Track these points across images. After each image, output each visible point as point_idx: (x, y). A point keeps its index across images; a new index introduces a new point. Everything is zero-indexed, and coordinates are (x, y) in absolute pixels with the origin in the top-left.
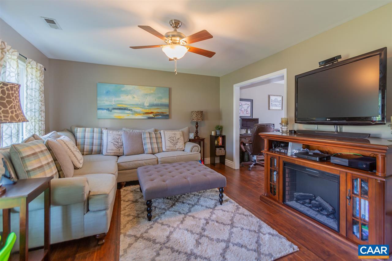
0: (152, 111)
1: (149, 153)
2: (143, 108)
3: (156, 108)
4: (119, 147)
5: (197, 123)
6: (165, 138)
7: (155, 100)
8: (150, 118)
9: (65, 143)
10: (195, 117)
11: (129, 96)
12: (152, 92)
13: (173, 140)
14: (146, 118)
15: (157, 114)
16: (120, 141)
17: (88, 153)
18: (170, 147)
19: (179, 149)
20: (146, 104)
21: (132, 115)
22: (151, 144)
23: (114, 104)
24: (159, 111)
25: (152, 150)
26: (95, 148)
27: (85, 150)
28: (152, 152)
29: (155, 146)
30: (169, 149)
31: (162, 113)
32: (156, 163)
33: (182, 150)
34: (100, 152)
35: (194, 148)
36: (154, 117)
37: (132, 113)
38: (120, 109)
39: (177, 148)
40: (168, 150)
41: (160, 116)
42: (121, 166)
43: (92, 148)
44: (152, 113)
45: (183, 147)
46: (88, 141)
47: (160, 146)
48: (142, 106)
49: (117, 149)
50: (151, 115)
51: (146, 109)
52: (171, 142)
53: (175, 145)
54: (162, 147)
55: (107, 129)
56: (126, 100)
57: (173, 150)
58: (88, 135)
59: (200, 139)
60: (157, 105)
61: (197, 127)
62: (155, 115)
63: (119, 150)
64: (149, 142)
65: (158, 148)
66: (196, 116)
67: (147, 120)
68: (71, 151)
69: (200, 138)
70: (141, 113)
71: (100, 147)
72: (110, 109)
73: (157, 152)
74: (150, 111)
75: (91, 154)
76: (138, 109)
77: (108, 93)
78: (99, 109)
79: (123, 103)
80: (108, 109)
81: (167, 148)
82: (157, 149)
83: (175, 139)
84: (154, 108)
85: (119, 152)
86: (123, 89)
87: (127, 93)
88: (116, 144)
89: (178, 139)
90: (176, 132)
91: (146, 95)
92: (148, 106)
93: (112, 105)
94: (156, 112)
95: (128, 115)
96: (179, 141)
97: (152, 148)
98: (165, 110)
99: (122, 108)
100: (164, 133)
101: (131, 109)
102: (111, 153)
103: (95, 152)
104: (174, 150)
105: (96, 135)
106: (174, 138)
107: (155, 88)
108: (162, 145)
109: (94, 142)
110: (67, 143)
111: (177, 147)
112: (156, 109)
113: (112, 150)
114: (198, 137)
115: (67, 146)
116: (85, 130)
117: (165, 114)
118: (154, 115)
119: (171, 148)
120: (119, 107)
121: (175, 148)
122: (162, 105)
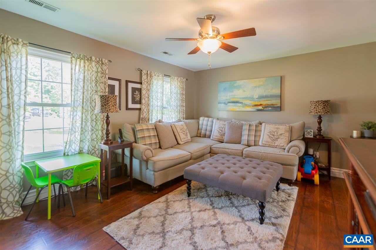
0: (261, 103)
1: (245, 144)
2: (252, 101)
3: (265, 99)
4: (222, 135)
5: (320, 117)
6: (264, 132)
7: (265, 91)
8: (259, 110)
9: (175, 126)
10: (313, 109)
11: (240, 90)
12: (261, 83)
13: (274, 135)
14: (255, 110)
15: (267, 106)
16: (223, 130)
17: (203, 136)
18: (267, 142)
19: (279, 146)
20: (256, 97)
21: (243, 107)
22: (248, 136)
23: (229, 98)
24: (269, 102)
25: (248, 142)
26: (208, 133)
27: (202, 134)
28: (248, 144)
29: (252, 138)
30: (266, 144)
31: (272, 104)
32: (241, 154)
33: (282, 147)
34: (209, 137)
35: (293, 148)
36: (263, 109)
37: (243, 106)
38: (233, 102)
39: (276, 145)
40: (264, 145)
41: (270, 108)
42: (213, 150)
43: (206, 133)
44: (261, 105)
45: (285, 145)
46: (204, 127)
47: (257, 139)
48: (251, 98)
49: (220, 136)
50: (260, 108)
51: (256, 101)
52: (270, 137)
53: (275, 141)
54: (259, 141)
55: (218, 119)
56: (238, 94)
57: (270, 146)
58: (205, 123)
59: (326, 140)
60: (266, 97)
61: (320, 123)
62: (265, 107)
63: (222, 137)
64: (247, 134)
65: (255, 141)
66: (315, 108)
67: (256, 112)
68: (178, 132)
69: (325, 138)
70: (251, 105)
71: (210, 133)
72: (226, 103)
73: (254, 145)
74: (259, 103)
75: (205, 137)
76: (248, 102)
77: (225, 89)
78: (219, 103)
79: (236, 97)
80: (225, 103)
81: (263, 142)
82: (253, 142)
83: (276, 134)
84: (263, 100)
85: (222, 139)
86: (235, 85)
87: (239, 87)
88: (220, 132)
89: (281, 134)
90: (281, 127)
91: (256, 87)
92: (257, 98)
93: (227, 99)
94: (265, 104)
95: (239, 107)
96: (282, 137)
97: (248, 140)
98: (277, 102)
99: (234, 101)
100: (265, 127)
101: (242, 102)
102: (215, 138)
103: (207, 136)
104: (272, 146)
105: (209, 123)
106: (276, 132)
107: (264, 79)
108: (260, 139)
109: (208, 128)
110: (176, 127)
111: (277, 143)
112: (265, 101)
113: (216, 136)
114: (321, 137)
115: (176, 128)
116: (204, 119)
117: (275, 106)
118: (263, 107)
119: (269, 144)
120: (232, 101)
121: (274, 144)
122: (272, 96)
